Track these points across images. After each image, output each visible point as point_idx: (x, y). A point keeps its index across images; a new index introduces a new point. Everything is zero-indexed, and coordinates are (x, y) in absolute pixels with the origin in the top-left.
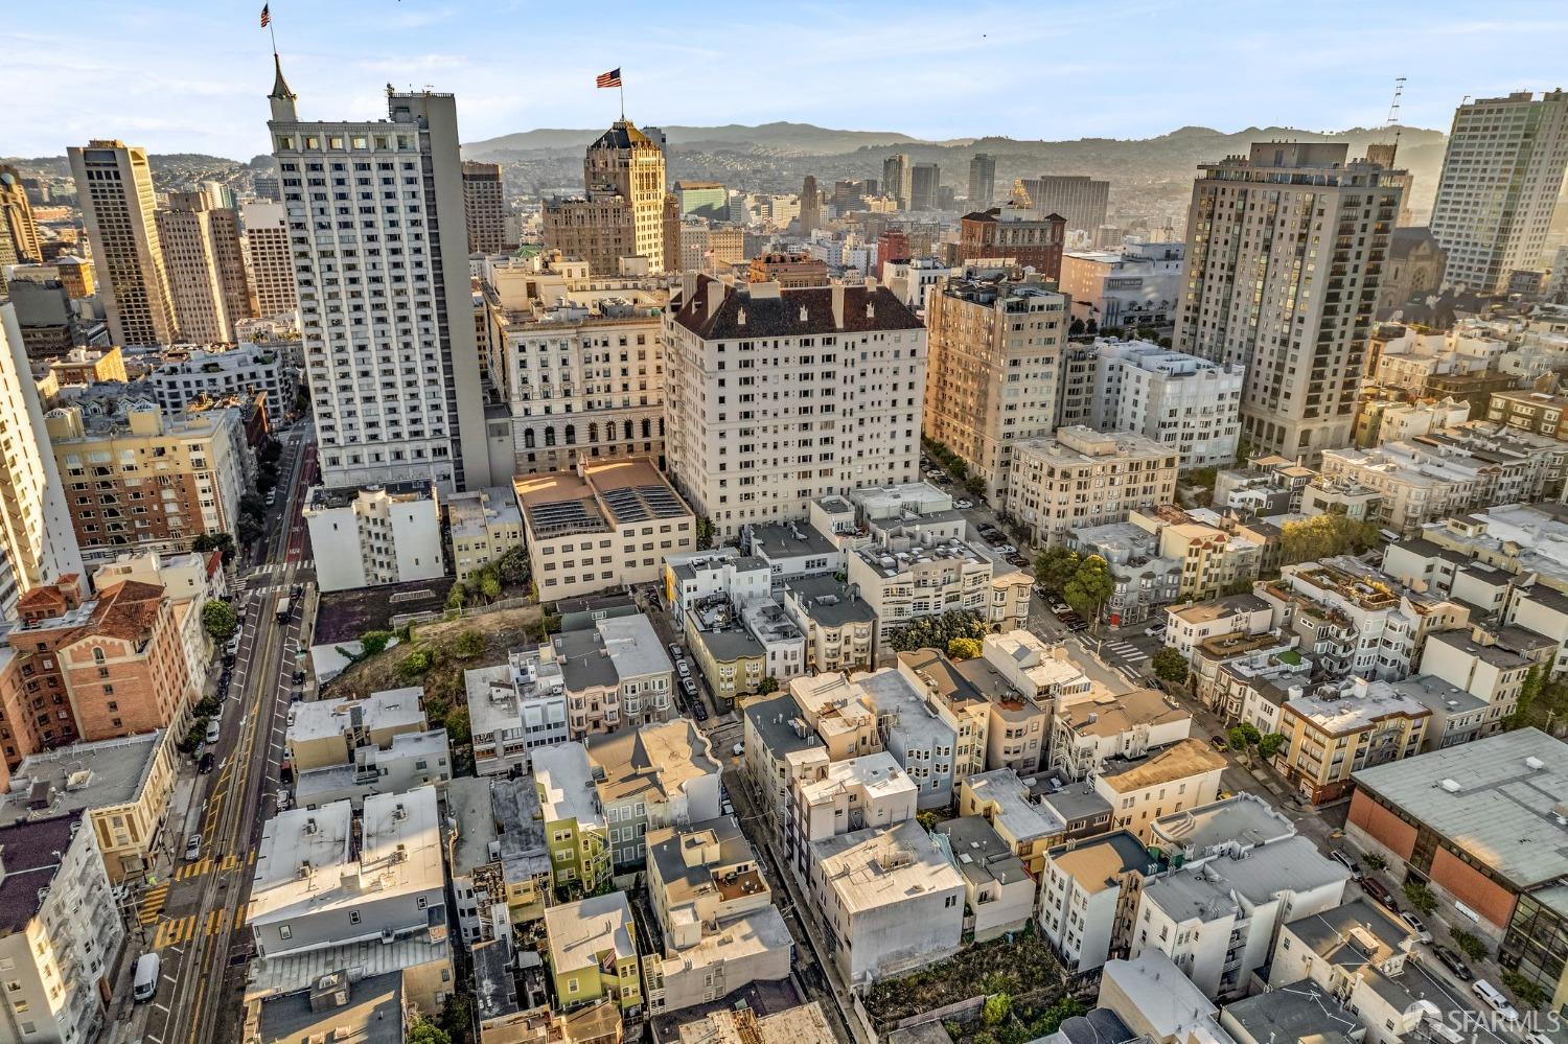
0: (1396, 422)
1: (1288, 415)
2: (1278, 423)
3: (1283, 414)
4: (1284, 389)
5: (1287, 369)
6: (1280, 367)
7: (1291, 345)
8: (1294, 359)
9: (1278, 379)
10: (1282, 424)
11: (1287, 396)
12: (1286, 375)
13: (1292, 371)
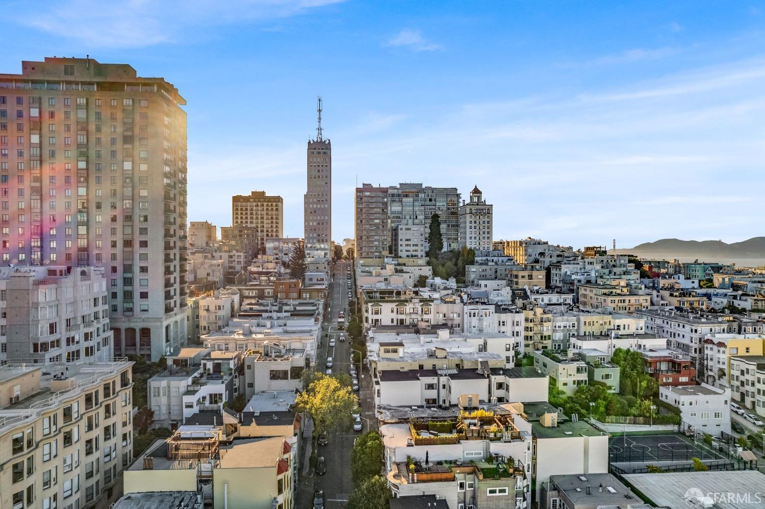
0: (212, 308)
1: (150, 314)
2: (138, 325)
3: (144, 315)
4: (137, 290)
5: (137, 269)
6: (128, 268)
7: (137, 245)
8: (144, 257)
9: (128, 281)
10: (145, 325)
11: (144, 295)
12: (137, 275)
13: (144, 270)
